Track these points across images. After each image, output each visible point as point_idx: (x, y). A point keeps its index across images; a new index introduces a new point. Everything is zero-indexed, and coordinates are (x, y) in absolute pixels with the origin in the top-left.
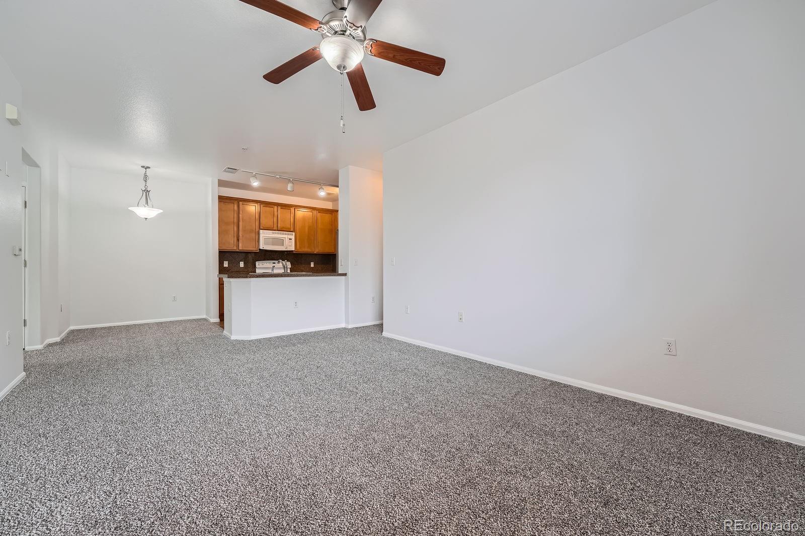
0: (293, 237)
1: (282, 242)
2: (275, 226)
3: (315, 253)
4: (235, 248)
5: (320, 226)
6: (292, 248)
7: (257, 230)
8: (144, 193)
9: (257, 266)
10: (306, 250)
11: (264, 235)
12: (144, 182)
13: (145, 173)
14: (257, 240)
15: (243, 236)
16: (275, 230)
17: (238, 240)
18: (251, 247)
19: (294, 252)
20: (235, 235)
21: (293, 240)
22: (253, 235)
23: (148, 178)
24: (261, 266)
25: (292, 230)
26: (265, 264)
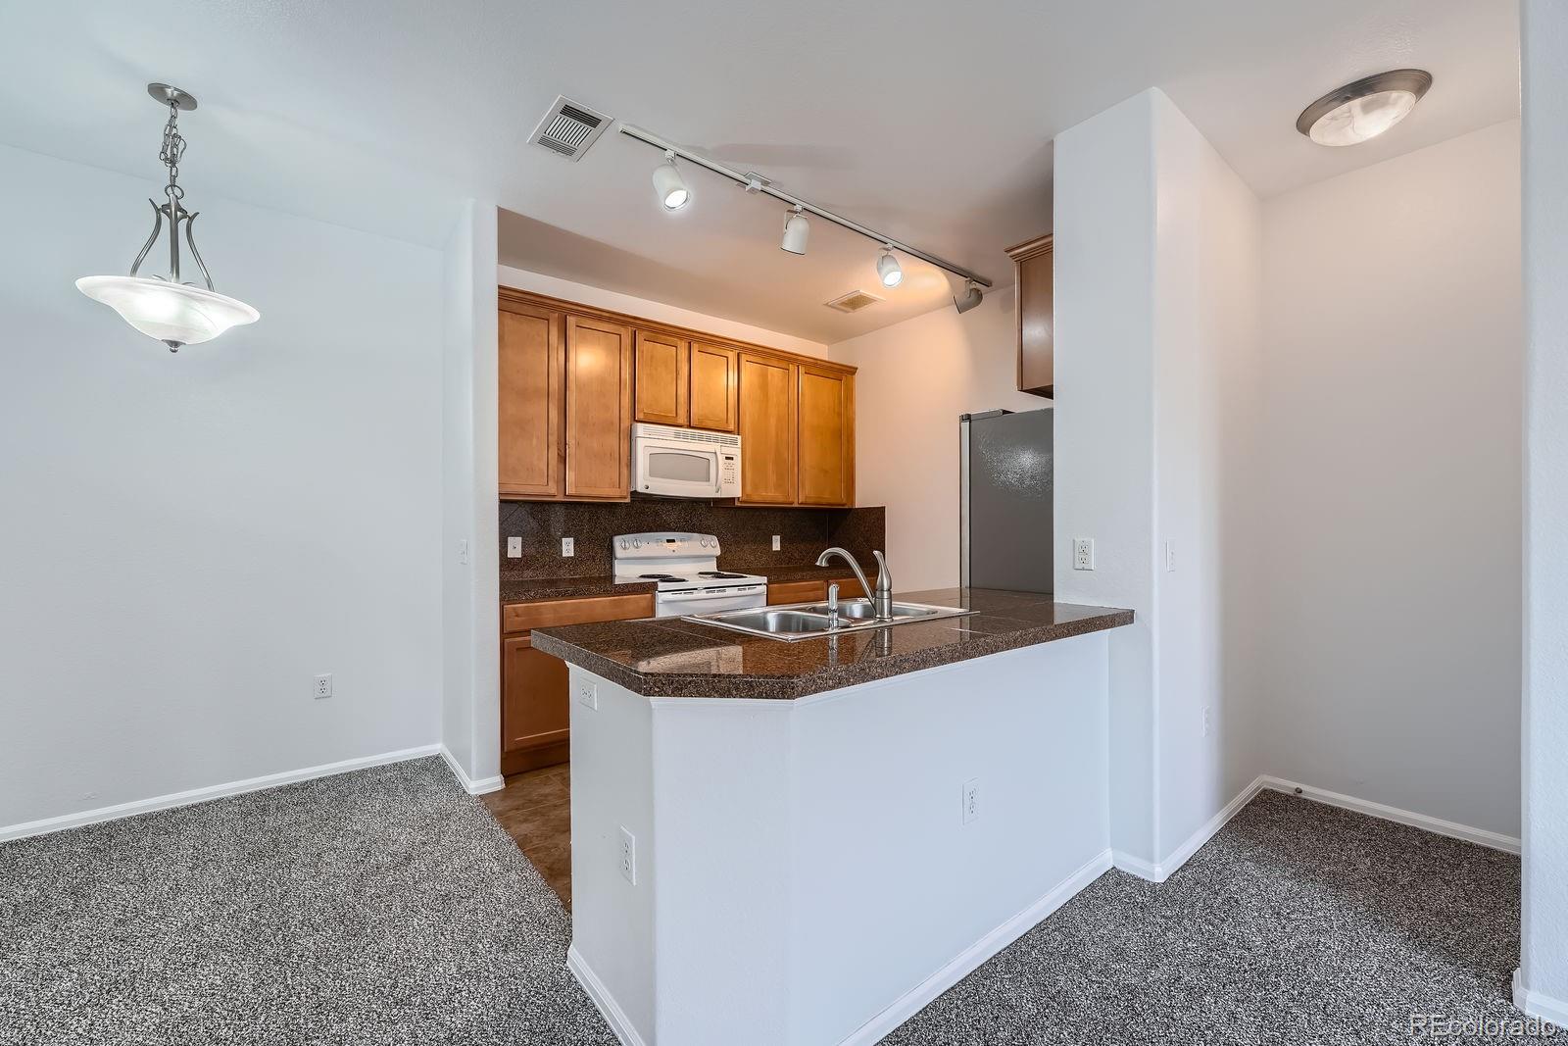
0: (736, 451)
1: (701, 468)
2: (682, 412)
3: (796, 505)
4: (552, 489)
5: (808, 417)
6: (734, 490)
7: (626, 423)
8: (166, 221)
9: (619, 552)
10: (770, 494)
11: (649, 440)
12: (166, 169)
13: (171, 125)
14: (624, 460)
15: (578, 444)
16: (681, 426)
17: (563, 459)
18: (605, 487)
19: (737, 504)
20: (553, 439)
21: (738, 462)
22: (612, 441)
23: (181, 146)
24: (632, 552)
25: (732, 427)
26: (644, 544)
